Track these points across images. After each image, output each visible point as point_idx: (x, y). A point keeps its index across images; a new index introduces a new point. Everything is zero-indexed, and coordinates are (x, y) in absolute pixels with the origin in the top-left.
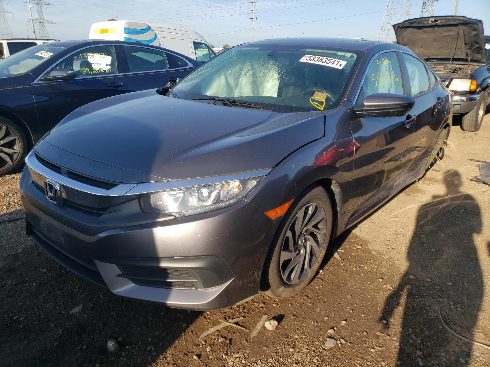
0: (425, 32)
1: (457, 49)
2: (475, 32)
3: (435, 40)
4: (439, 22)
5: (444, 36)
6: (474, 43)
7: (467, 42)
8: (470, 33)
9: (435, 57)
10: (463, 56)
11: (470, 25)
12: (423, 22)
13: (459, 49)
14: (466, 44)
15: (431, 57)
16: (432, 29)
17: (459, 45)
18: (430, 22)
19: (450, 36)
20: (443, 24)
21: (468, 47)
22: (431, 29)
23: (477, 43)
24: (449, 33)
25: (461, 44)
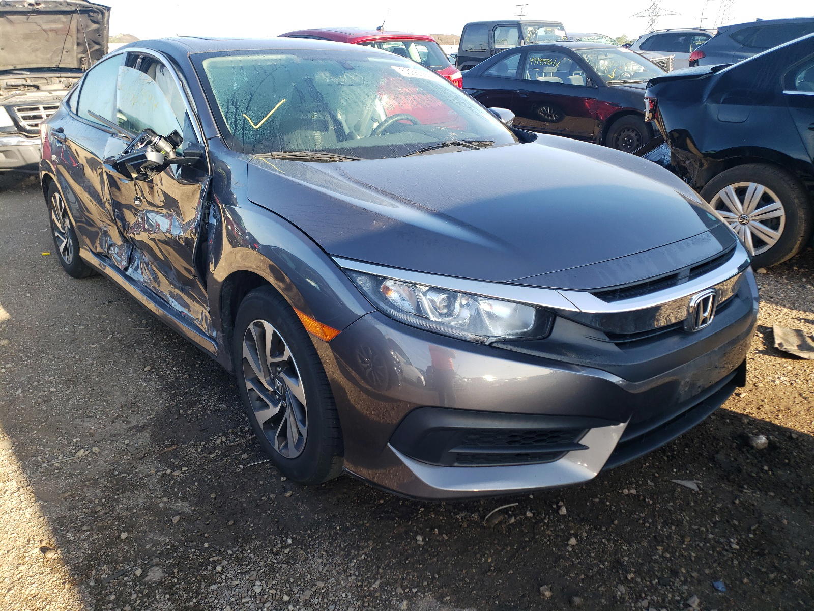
0: (11, 22)
1: (64, 52)
2: (95, 26)
3: (27, 37)
4: (42, 5)
5: (44, 30)
6: (92, 43)
7: (81, 41)
8: (87, 27)
9: (28, 66)
10: (75, 65)
11: (91, 14)
12: (14, 4)
13: (67, 52)
14: (78, 44)
15: (18, 67)
16: (25, 17)
17: (68, 45)
18: (26, 5)
19: (55, 30)
20: (48, 9)
21: (81, 49)
22: (23, 18)
23: (98, 44)
24: (54, 26)
25: (71, 43)
